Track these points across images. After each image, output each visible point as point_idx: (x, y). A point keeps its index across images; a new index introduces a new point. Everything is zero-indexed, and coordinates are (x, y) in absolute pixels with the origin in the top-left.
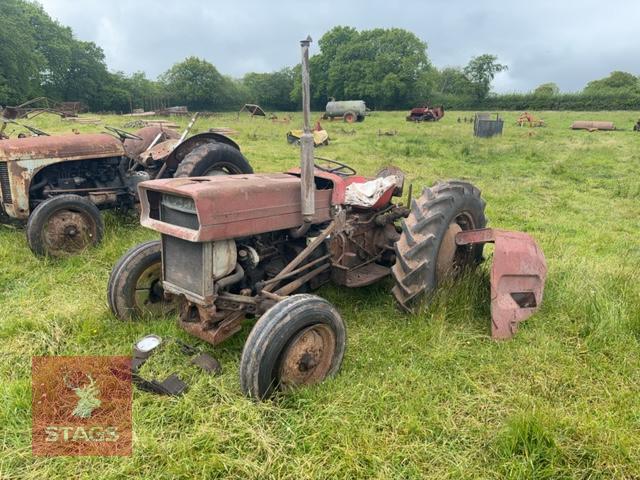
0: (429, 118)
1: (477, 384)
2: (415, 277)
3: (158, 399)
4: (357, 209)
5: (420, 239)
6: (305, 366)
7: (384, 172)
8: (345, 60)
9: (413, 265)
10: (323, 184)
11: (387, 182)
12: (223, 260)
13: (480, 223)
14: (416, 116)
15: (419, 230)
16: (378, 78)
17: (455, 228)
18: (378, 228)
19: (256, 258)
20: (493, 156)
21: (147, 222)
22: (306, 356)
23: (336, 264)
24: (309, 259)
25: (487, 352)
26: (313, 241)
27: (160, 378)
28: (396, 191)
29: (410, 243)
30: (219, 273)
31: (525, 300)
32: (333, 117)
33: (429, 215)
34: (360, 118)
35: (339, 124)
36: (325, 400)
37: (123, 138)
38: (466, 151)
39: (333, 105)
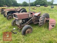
0: (46, 6)
1: (46, 35)
2: (41, 23)
3: (14, 34)
4: (36, 16)
5: (42, 19)
6: (28, 32)
7: (39, 12)
8: (38, 1)
9: (41, 22)
10: (32, 13)
11: (39, 13)
12: (21, 21)
13: (49, 18)
14: (45, 6)
15: (42, 18)
16: (42, 3)
17: (46, 18)
18: (38, 18)
19: (24, 21)
20: (53, 10)
21: (14, 17)
22: (28, 31)
23: (33, 22)
24: (30, 21)
25: (48, 31)
26: (30, 19)
27: (15, 32)
28: (40, 14)
29: (41, 20)
30: (20, 22)
31: (53, 26)
32: (37, 6)
33: (43, 17)
34: (39, 7)
35: (37, 7)
36: (30, 36)
37: (15, 9)
38: (50, 10)
39: (37, 5)
